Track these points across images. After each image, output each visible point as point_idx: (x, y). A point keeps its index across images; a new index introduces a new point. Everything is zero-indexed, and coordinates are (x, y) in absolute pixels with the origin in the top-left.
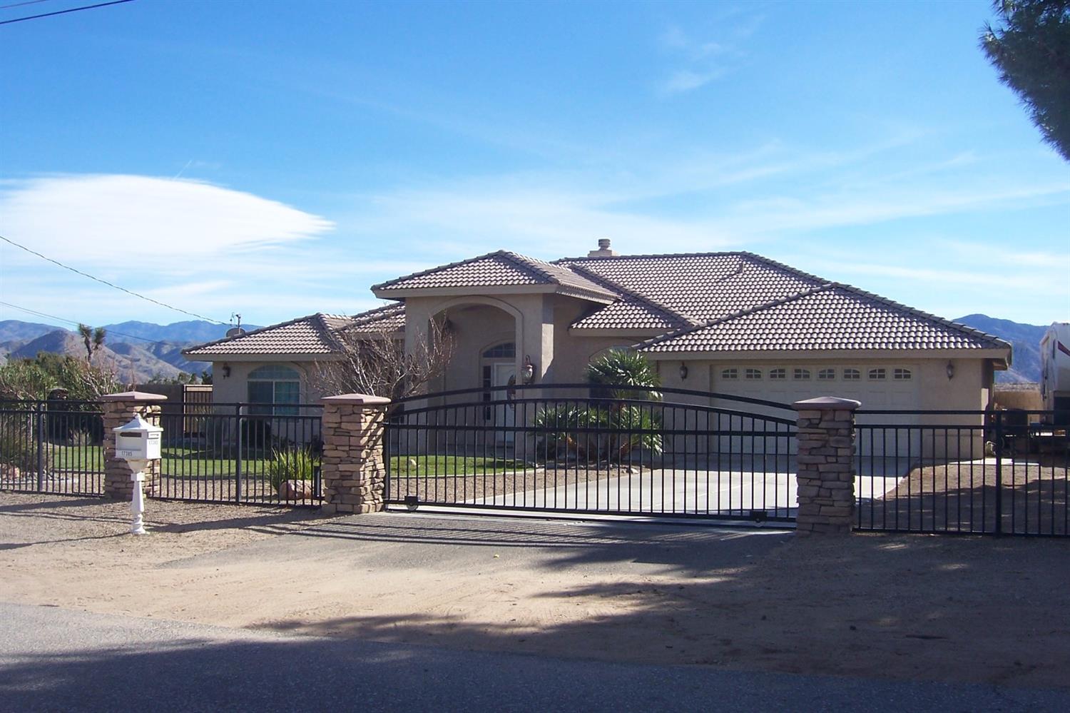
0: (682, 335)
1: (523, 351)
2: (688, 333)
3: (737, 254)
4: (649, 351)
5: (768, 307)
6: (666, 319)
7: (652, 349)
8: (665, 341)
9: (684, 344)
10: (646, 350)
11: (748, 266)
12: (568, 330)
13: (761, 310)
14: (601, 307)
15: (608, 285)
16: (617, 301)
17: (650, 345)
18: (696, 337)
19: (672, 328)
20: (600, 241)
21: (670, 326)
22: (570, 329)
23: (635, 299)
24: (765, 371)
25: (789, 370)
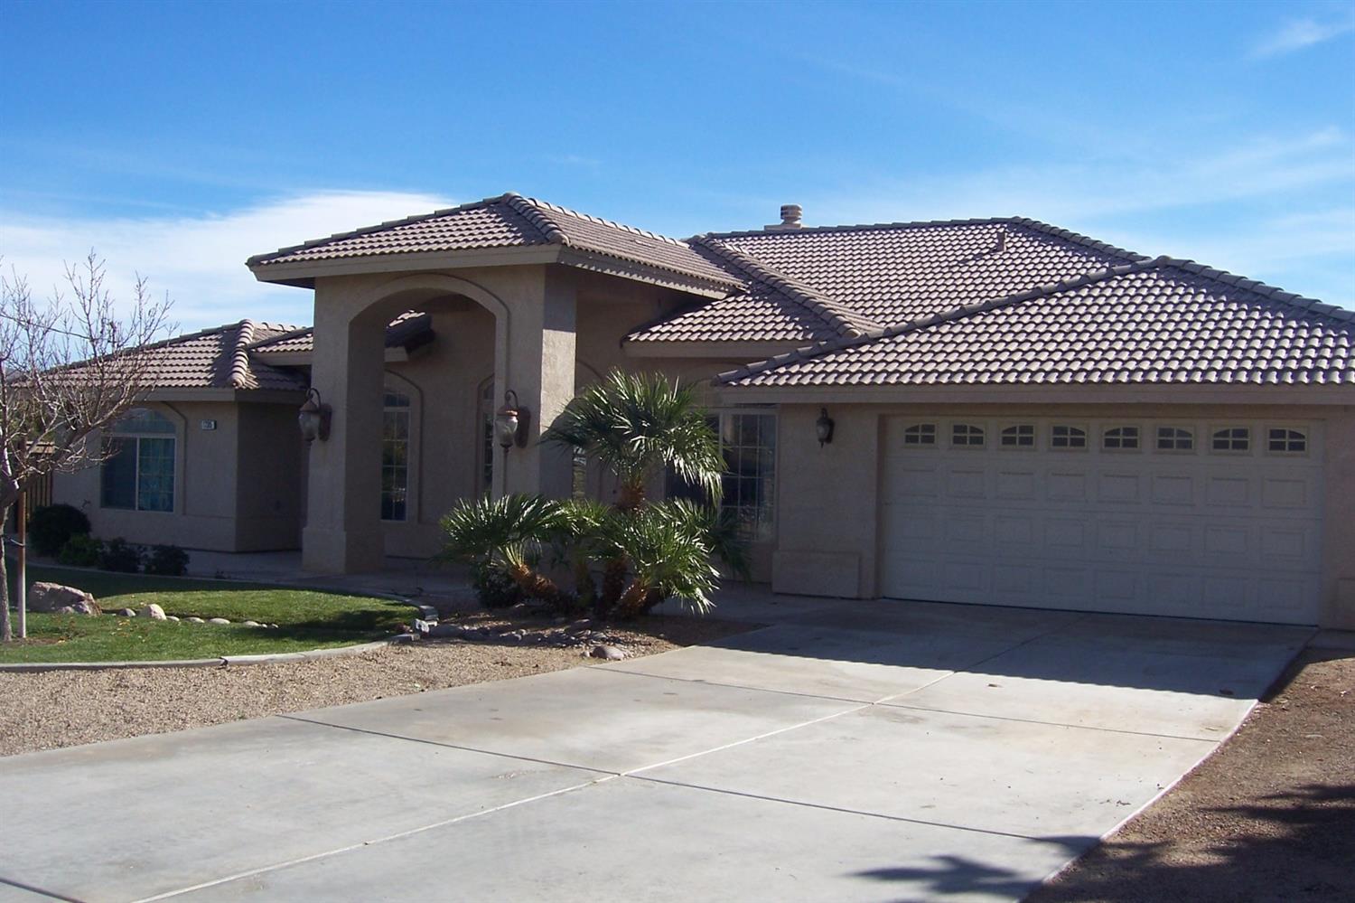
0: (828, 354)
1: (507, 385)
2: (841, 350)
3: (1002, 221)
4: (751, 385)
5: (1017, 301)
6: (809, 323)
7: (758, 382)
8: (789, 364)
9: (834, 370)
10: (746, 382)
11: (1013, 240)
12: (621, 346)
13: (1003, 306)
14: (699, 303)
15: (736, 267)
16: (735, 292)
17: (758, 373)
18: (854, 358)
19: (814, 340)
20: (782, 209)
21: (810, 336)
22: (625, 344)
23: (769, 289)
24: (992, 428)
25: (1043, 429)
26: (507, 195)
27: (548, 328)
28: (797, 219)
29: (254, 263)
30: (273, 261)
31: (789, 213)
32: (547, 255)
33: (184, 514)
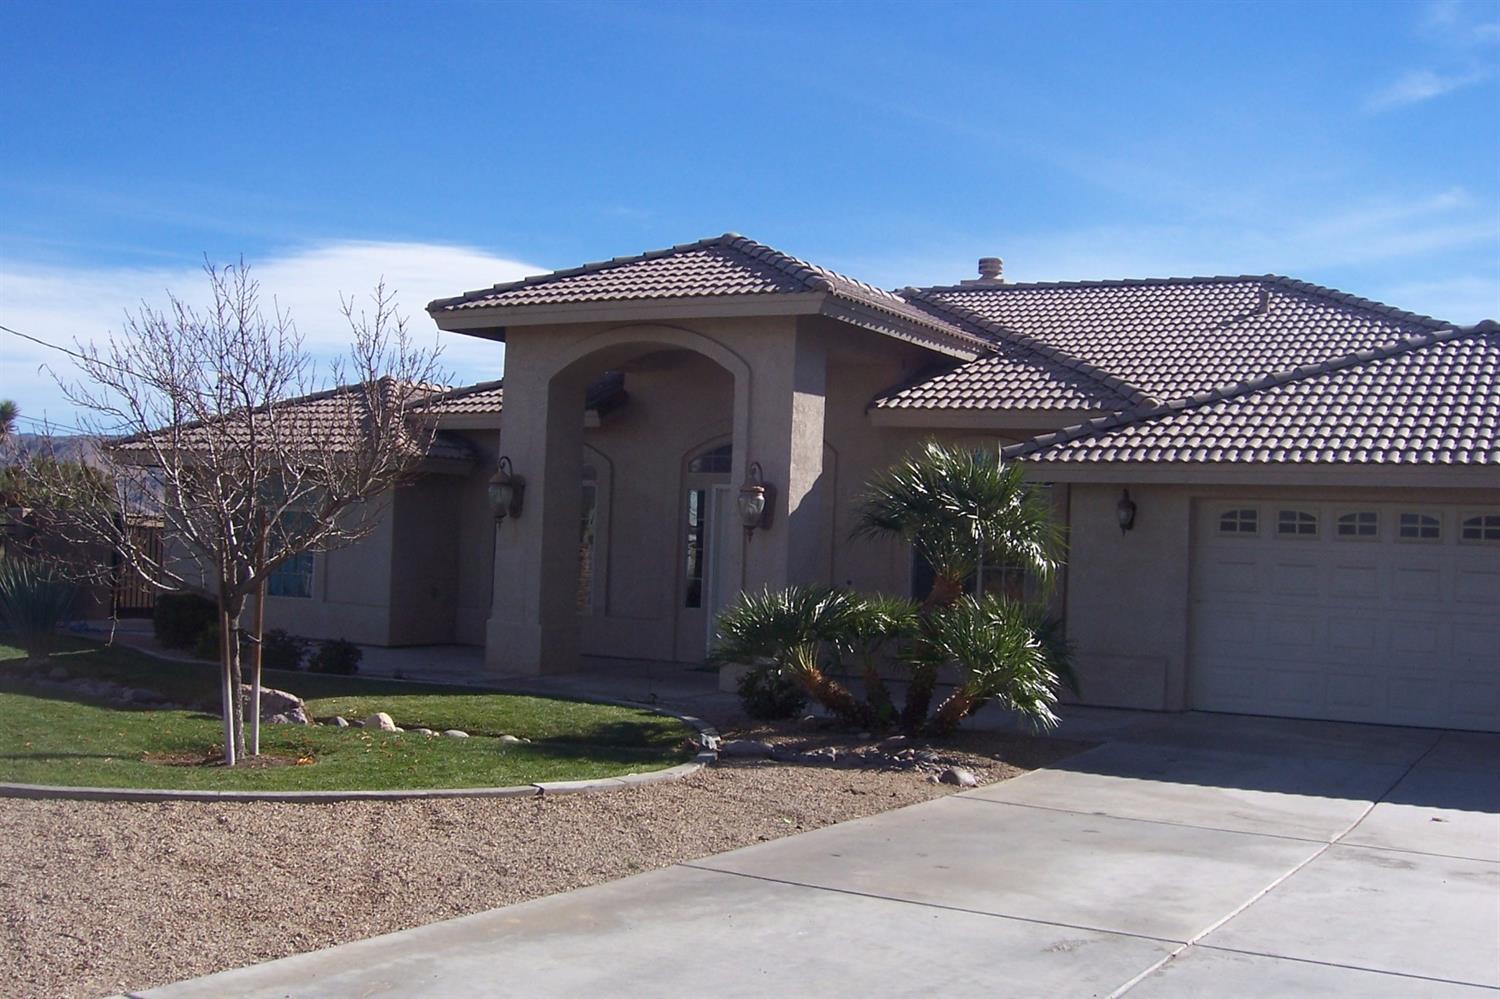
0: (1126, 425)
1: (749, 454)
2: (1140, 422)
3: (1255, 280)
4: (1043, 460)
5: (1332, 370)
6: (1092, 390)
7: (1051, 457)
8: (1083, 438)
9: (1133, 444)
10: (1037, 457)
11: (1277, 301)
12: (866, 413)
13: (1316, 374)
14: (949, 365)
15: (974, 325)
16: (987, 354)
17: (1048, 447)
18: (1159, 431)
19: (1102, 411)
20: (981, 262)
21: (1098, 405)
22: (871, 412)
23: (1026, 351)
24: (1327, 516)
25: (1388, 516)
26: (727, 237)
27: (797, 391)
28: (997, 274)
29: (437, 309)
30: (461, 306)
31: (988, 267)
32: (810, 305)
33: (325, 600)
